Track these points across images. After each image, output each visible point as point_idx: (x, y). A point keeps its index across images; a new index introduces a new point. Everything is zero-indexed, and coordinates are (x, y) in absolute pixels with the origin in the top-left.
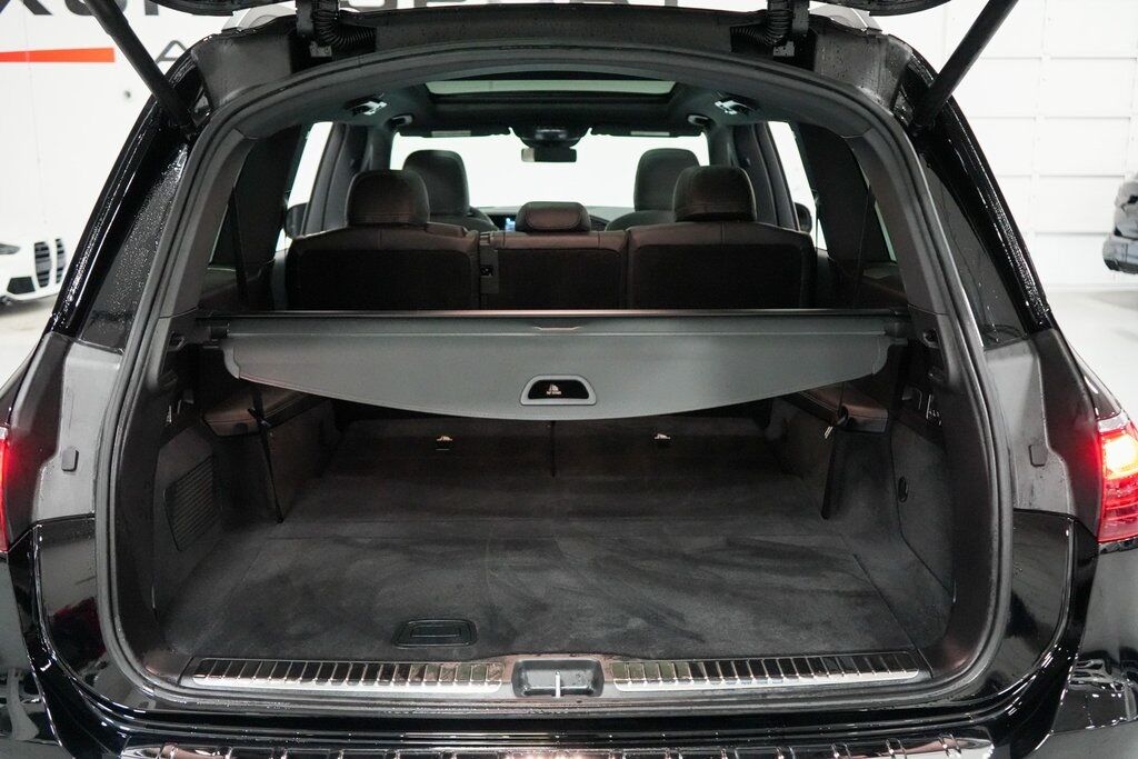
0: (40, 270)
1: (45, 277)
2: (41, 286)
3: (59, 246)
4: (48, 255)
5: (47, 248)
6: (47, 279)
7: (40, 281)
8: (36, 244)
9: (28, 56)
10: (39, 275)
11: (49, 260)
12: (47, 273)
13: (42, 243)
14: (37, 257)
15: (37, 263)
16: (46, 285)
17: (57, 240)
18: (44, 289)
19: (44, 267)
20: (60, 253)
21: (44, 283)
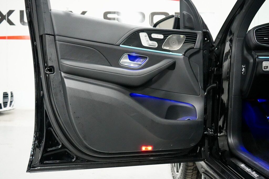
0: (4, 102)
1: (6, 104)
2: (4, 107)
3: (12, 94)
4: (8, 97)
5: (7, 94)
6: (7, 105)
7: (4, 105)
8: (4, 93)
9: (7, 38)
10: (4, 103)
11: (8, 99)
12: (7, 102)
14: (4, 97)
15: (3, 99)
16: (6, 107)
17: (11, 92)
18: (5, 108)
19: (6, 100)
20: (12, 96)
21: (5, 106)
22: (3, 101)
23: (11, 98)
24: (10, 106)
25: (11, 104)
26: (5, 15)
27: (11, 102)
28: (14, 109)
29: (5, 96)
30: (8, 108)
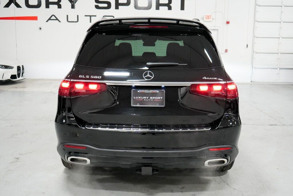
1: (19, 75)
4: (20, 69)
5: (20, 68)
6: (20, 76)
9: (15, 18)
12: (20, 74)
13: (19, 66)
15: (17, 71)
17: (22, 66)
19: (19, 72)
20: (23, 69)
21: (19, 77)
22: (17, 73)
23: (22, 70)
24: (22, 76)
25: (22, 75)
27: (23, 73)
28: (24, 79)
29: (18, 69)
30: (21, 78)
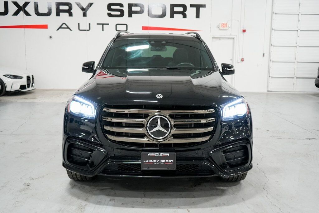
3: (33, 77)
7: (28, 86)
8: (27, 76)
9: (24, 27)
12: (30, 84)
22: (27, 83)
23: (32, 80)
24: (32, 87)
26: (22, 6)
27: (33, 83)
28: (34, 89)
29: (28, 79)
30: (30, 88)
